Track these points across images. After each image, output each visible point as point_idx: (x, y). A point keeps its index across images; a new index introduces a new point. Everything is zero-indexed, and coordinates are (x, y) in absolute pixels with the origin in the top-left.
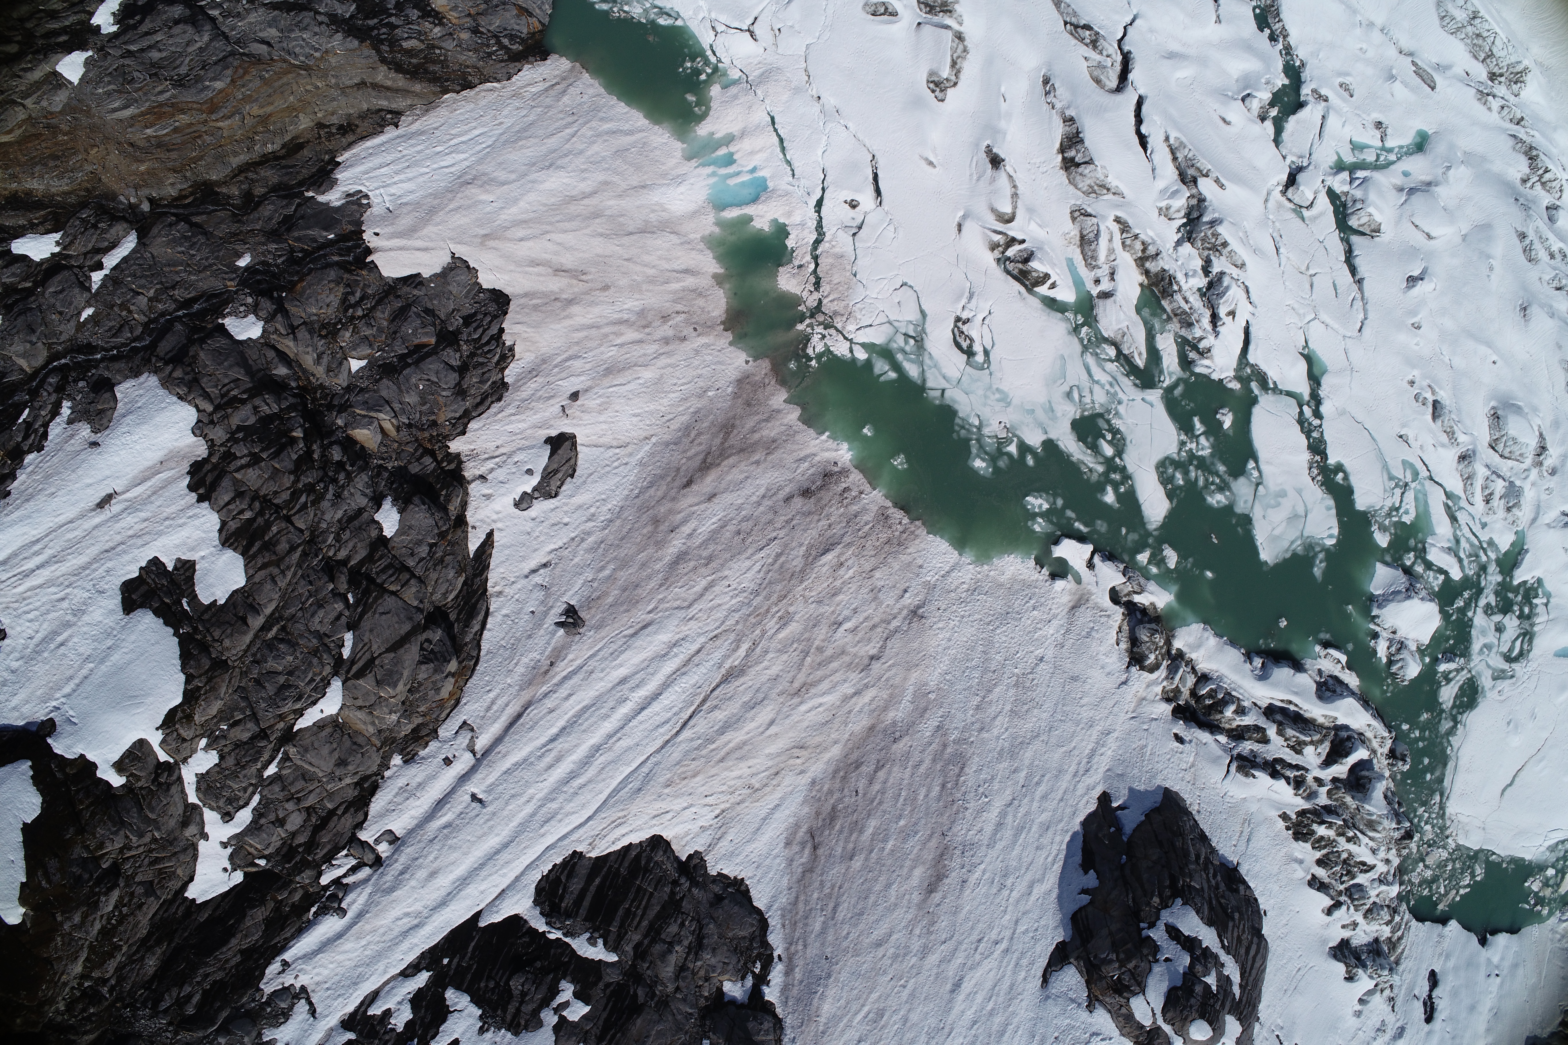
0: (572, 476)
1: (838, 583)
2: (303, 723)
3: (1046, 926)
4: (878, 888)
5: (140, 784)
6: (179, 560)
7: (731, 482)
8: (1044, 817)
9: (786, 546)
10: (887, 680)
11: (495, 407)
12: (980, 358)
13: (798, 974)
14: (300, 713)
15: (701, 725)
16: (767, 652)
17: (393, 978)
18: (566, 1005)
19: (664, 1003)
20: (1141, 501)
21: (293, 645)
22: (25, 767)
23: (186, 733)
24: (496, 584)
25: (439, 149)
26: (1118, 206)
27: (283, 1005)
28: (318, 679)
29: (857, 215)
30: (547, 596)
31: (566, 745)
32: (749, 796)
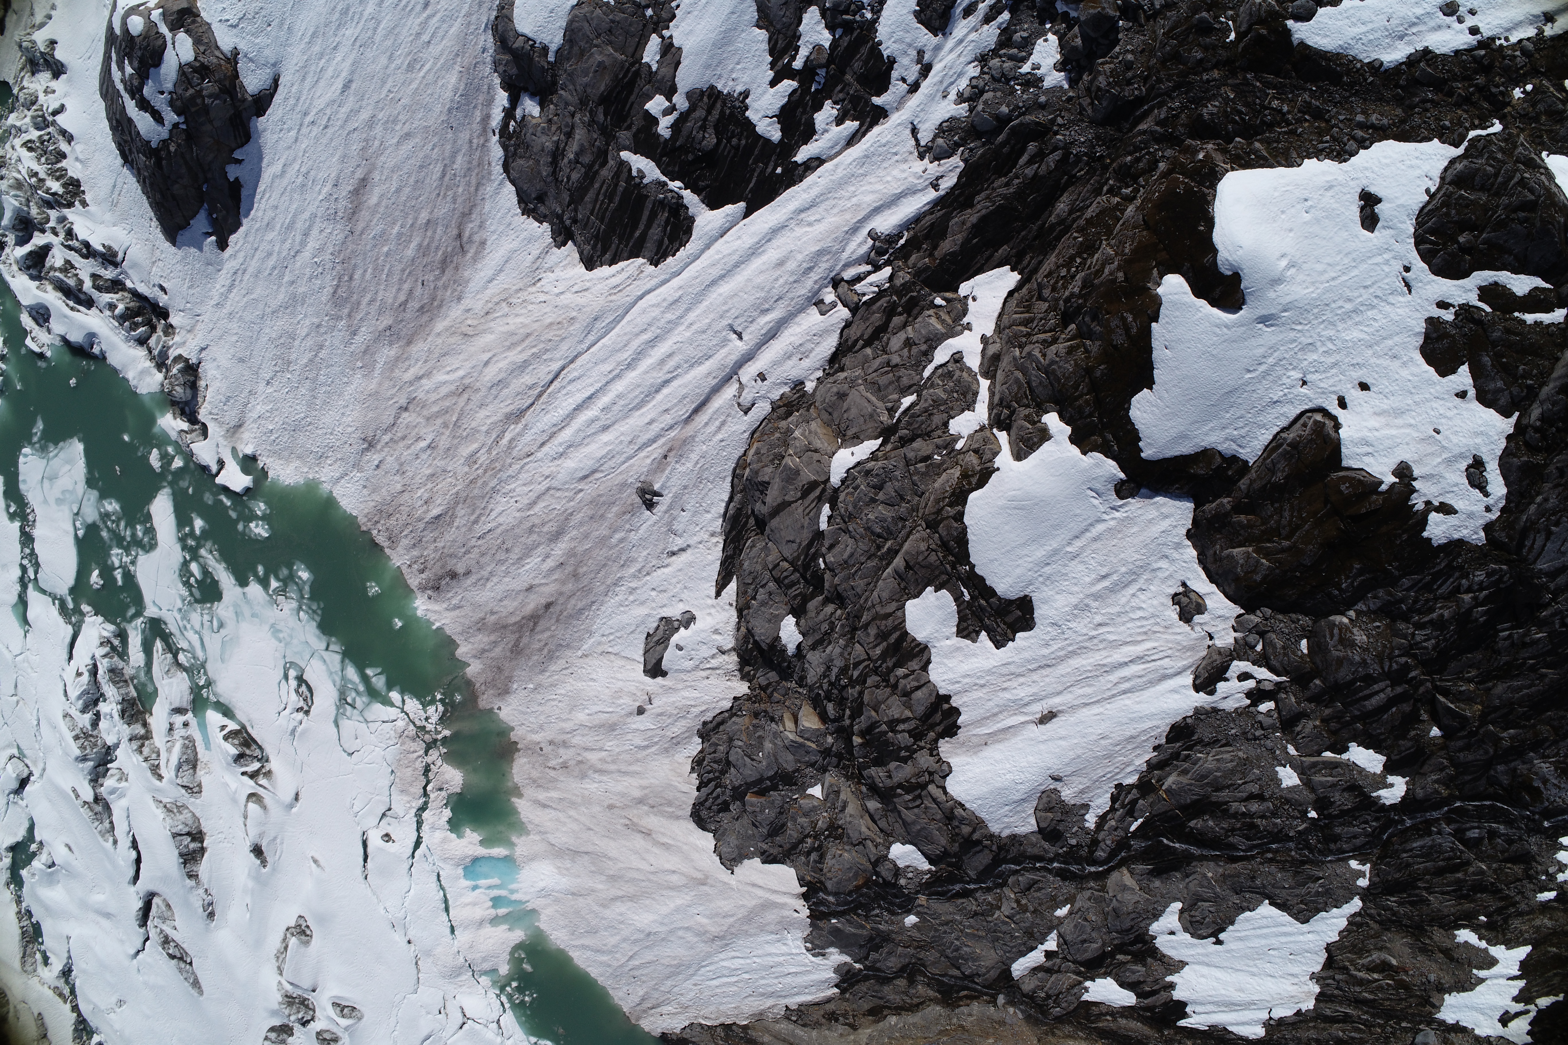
0: (649, 635)
1: (430, 486)
2: (872, 445)
3: (273, 133)
4: (407, 190)
5: (1027, 411)
6: (974, 641)
7: (514, 599)
8: (270, 236)
9: (470, 530)
10: (394, 386)
11: (708, 717)
12: (292, 673)
13: (478, 115)
14: (874, 456)
15: (543, 372)
16: (488, 432)
17: (831, 158)
18: (665, 113)
19: (583, 103)
20: (173, 517)
21: (868, 529)
22: (1148, 453)
23: (972, 459)
24: (716, 545)
25: (746, 976)
26: (158, 790)
27: (940, 141)
28: (850, 490)
29: (384, 828)
30: (670, 524)
31: (655, 374)
32: (511, 296)
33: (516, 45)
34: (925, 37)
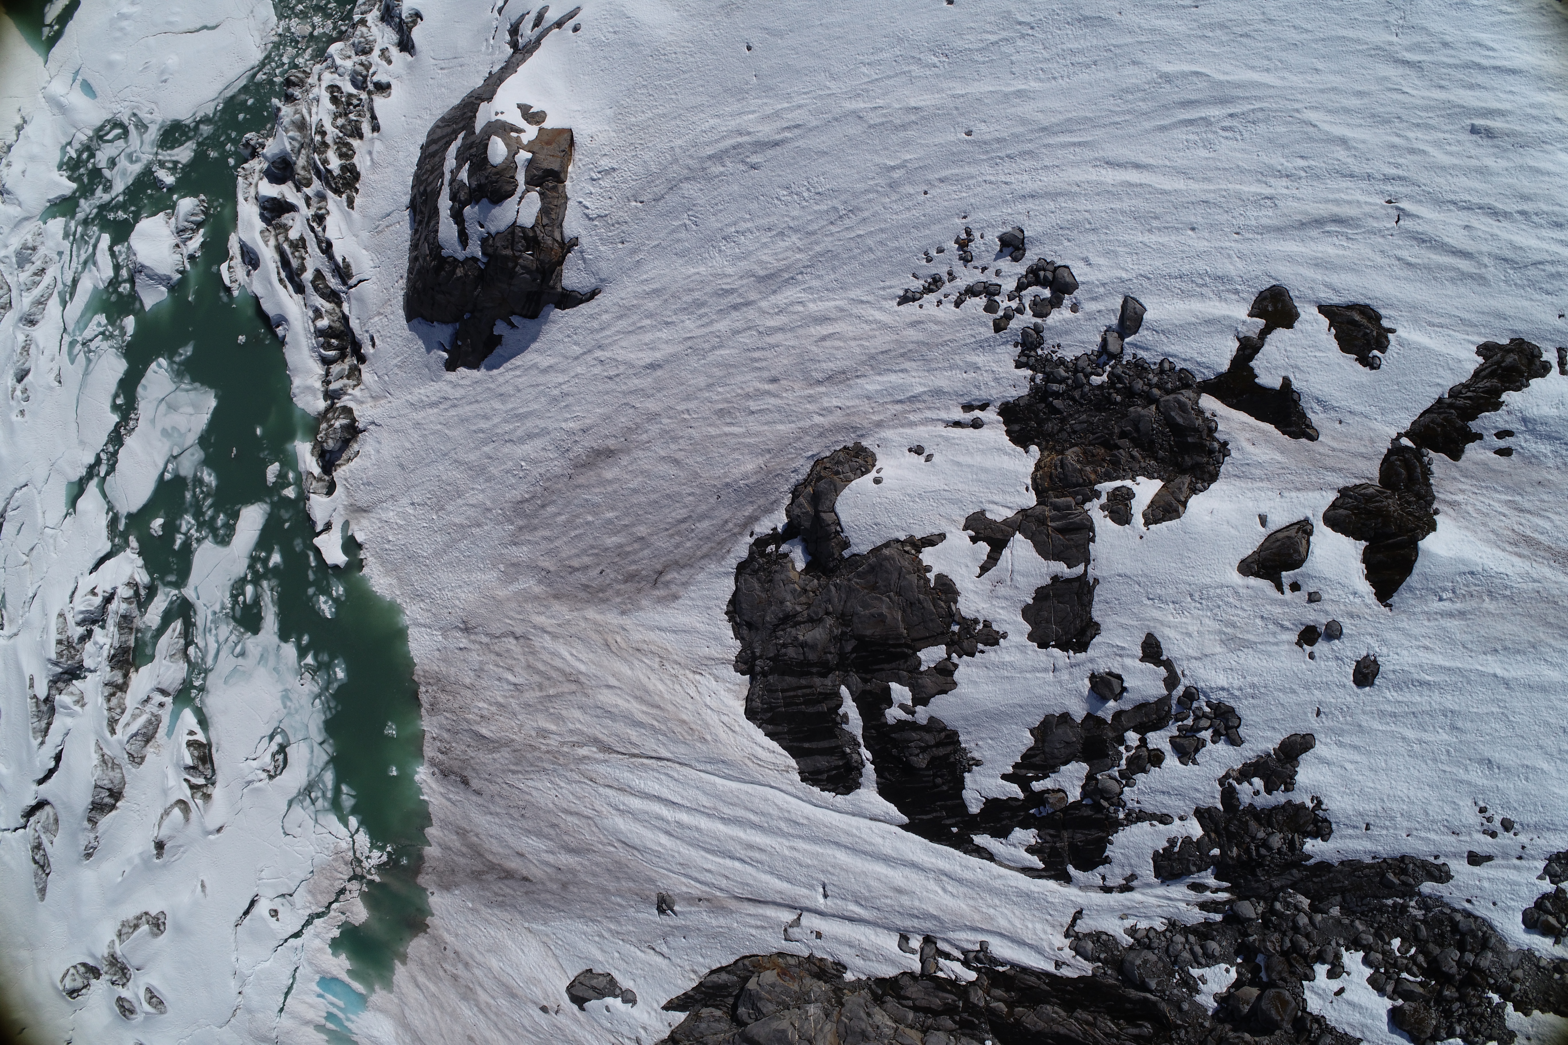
0: (590, 972)
1: (494, 709)
3: (560, 330)
4: (643, 499)
7: (501, 847)
8: (497, 405)
9: (503, 771)
10: (519, 613)
12: (278, 739)
13: (749, 510)
15: (651, 745)
16: (571, 731)
17: (1001, 864)
18: (902, 706)
19: (843, 619)
20: (257, 533)
24: (692, 980)
26: (105, 740)
27: (1090, 945)
29: (278, 905)
30: (667, 935)
31: (738, 847)
32: (668, 659)
33: (823, 515)
34: (1147, 872)
